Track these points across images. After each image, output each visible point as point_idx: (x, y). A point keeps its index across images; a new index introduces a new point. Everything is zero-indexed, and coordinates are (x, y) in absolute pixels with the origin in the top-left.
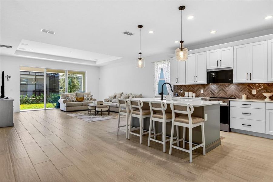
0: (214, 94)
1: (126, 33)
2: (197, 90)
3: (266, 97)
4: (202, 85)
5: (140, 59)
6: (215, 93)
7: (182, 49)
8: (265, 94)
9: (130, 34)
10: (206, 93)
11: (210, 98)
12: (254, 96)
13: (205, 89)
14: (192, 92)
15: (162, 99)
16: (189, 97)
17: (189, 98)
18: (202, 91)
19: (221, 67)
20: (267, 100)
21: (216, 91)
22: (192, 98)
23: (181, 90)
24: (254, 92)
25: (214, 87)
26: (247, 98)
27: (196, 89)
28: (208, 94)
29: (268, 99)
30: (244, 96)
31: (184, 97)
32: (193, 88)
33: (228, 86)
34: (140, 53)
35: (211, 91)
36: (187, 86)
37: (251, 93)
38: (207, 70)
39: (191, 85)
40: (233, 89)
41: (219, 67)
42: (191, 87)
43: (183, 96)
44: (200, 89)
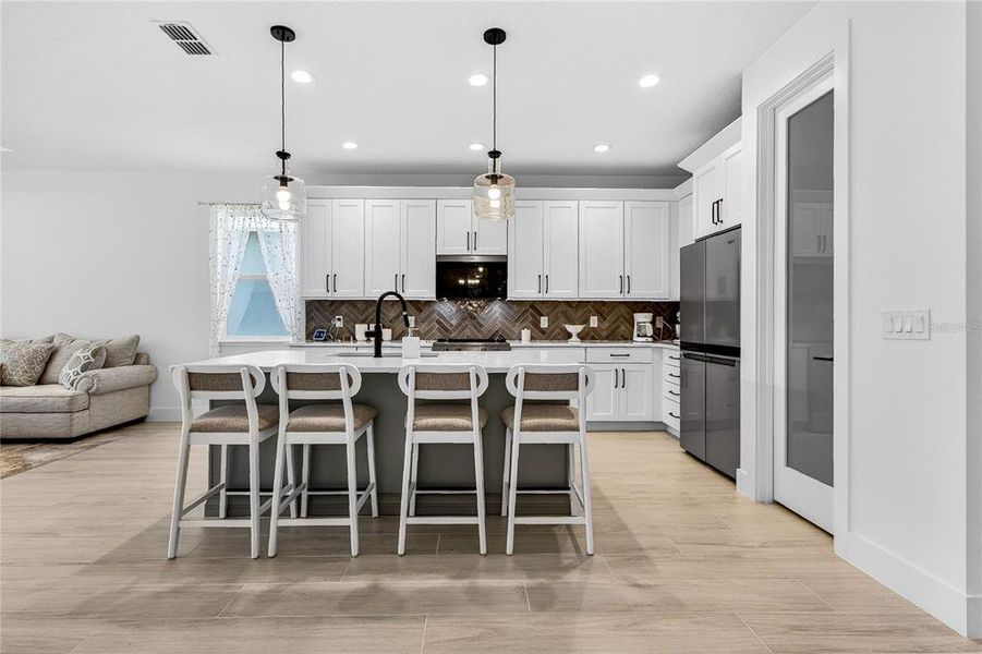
0: (446, 330)
1: (178, 33)
2: (395, 318)
3: (569, 336)
5: (284, 181)
6: (452, 325)
7: (494, 179)
8: (570, 328)
9: (198, 49)
10: (423, 328)
11: (439, 340)
12: (543, 331)
13: (423, 316)
15: (378, 354)
18: (411, 322)
19: (477, 252)
20: (574, 340)
21: (454, 322)
23: (339, 319)
24: (544, 322)
25: (447, 309)
26: (532, 338)
27: (392, 315)
28: (430, 330)
29: (575, 338)
30: (526, 334)
31: (351, 344)
33: (487, 306)
34: (283, 155)
35: (438, 322)
36: (359, 306)
37: (536, 324)
38: (437, 257)
40: (497, 315)
41: (471, 253)
42: (373, 306)
43: (348, 339)
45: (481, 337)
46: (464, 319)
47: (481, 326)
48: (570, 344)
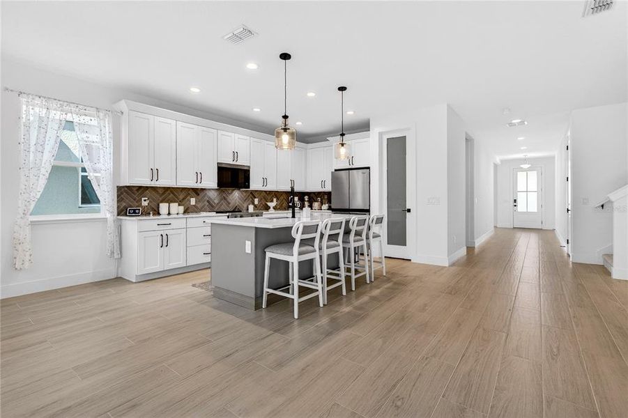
0: (212, 206)
2: (183, 199)
3: (269, 208)
4: (193, 189)
10: (199, 205)
12: (255, 206)
13: (200, 197)
14: (177, 204)
16: (169, 214)
17: (171, 216)
18: (193, 201)
19: (237, 163)
21: (216, 201)
22: (176, 216)
23: (145, 200)
24: (256, 202)
25: (213, 194)
27: (181, 197)
28: (203, 207)
29: (272, 209)
30: (251, 207)
32: (175, 195)
33: (231, 193)
35: (208, 201)
36: (160, 191)
37: (253, 202)
38: (218, 163)
39: (169, 188)
41: (234, 163)
42: (169, 191)
44: (188, 197)
45: (229, 210)
46: (221, 200)
47: (229, 204)
48: (270, 212)
